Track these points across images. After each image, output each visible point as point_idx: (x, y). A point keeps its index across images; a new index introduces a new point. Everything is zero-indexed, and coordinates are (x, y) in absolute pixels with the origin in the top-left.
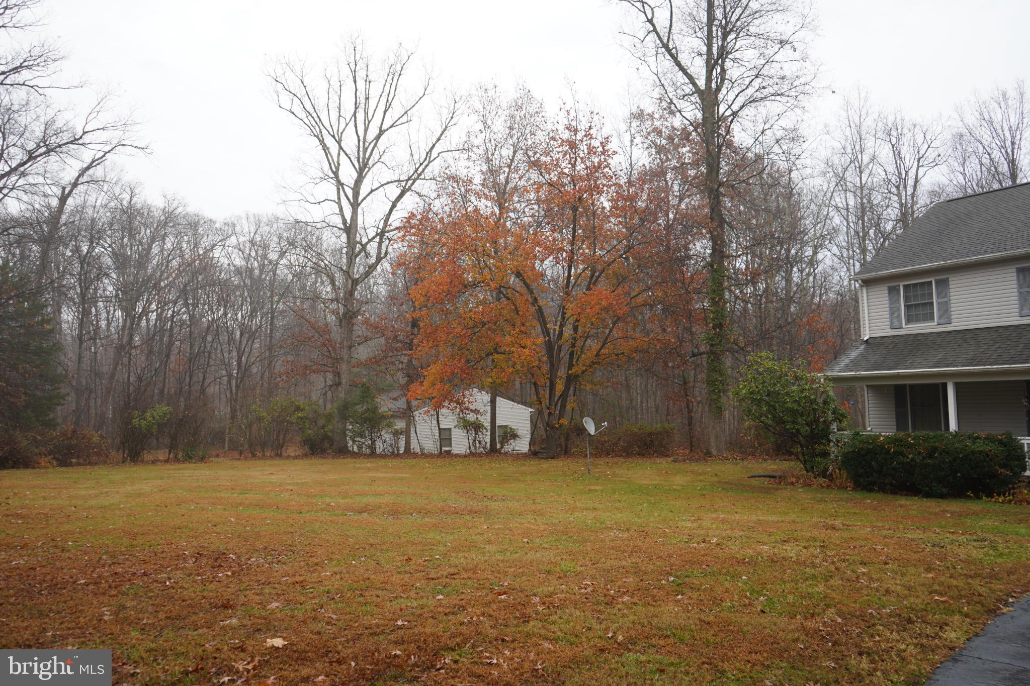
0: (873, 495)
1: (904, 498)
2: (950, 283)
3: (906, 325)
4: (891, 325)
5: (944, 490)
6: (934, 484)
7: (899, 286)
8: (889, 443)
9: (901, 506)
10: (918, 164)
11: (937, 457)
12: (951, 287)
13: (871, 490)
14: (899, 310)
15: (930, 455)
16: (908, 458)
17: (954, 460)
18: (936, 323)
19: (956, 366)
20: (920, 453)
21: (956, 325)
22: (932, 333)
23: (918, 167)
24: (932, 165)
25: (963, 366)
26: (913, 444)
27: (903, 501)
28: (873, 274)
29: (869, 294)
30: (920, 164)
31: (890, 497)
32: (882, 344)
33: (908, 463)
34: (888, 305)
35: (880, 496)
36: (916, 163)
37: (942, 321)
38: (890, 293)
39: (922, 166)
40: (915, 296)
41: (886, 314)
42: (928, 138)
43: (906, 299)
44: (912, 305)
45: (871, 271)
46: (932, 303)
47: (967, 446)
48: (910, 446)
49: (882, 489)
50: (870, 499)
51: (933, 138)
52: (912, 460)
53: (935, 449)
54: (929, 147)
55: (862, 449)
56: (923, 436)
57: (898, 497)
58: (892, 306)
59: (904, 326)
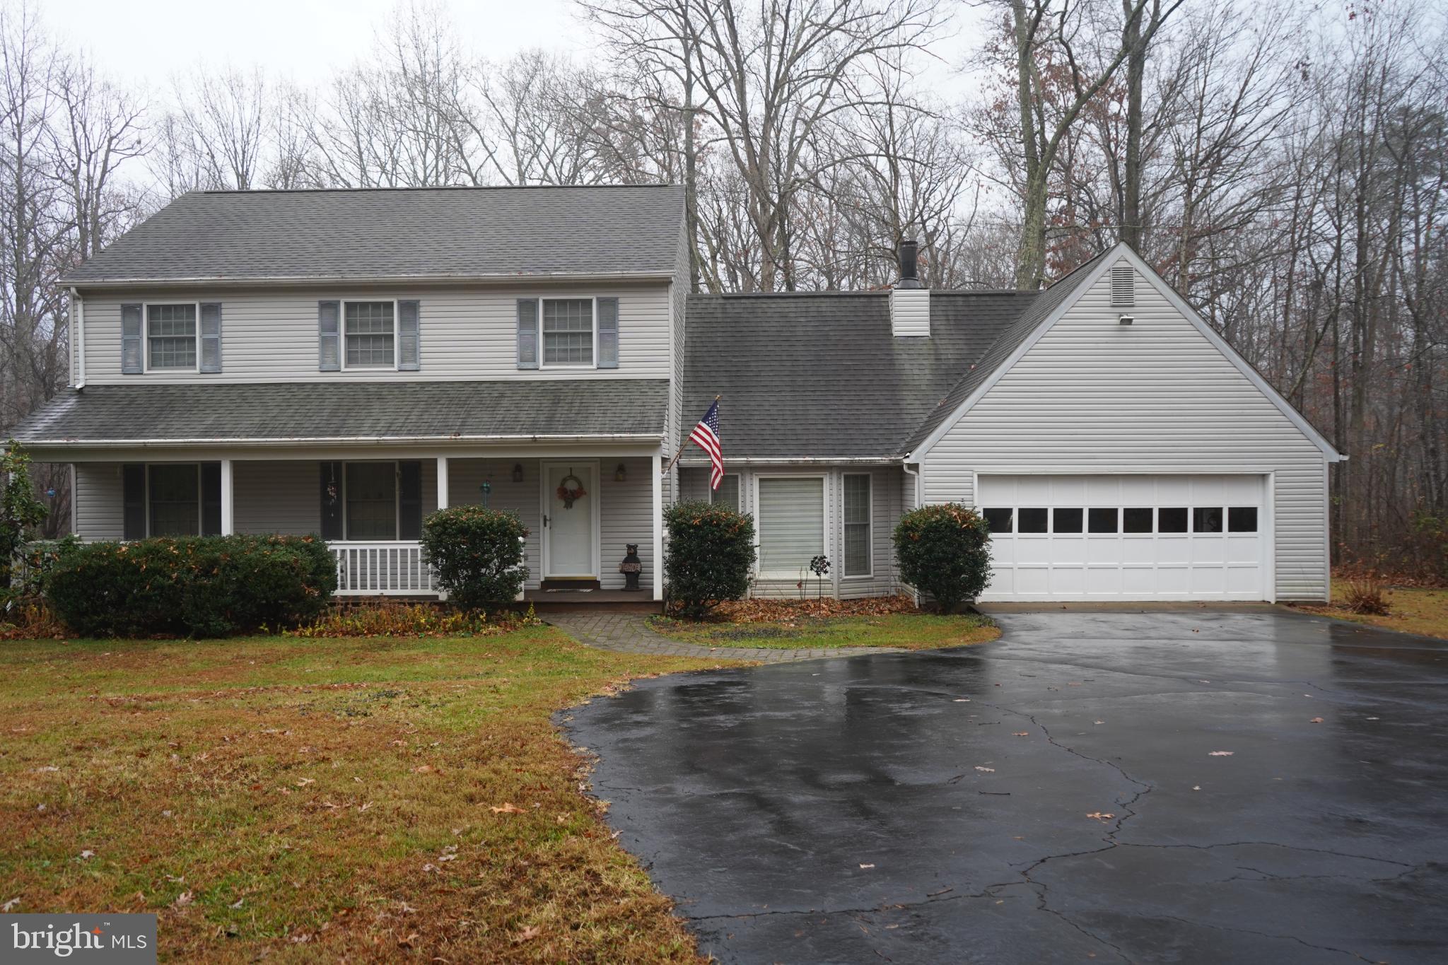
0: (110, 643)
1: (165, 643)
2: (223, 311)
3: (149, 369)
4: (125, 364)
5: (228, 626)
6: (213, 617)
7: (141, 306)
8: (138, 556)
9: (166, 656)
10: (109, 146)
11: (217, 575)
12: (224, 317)
13: (106, 636)
14: (138, 343)
15: (207, 573)
16: (170, 578)
17: (246, 577)
18: (198, 371)
19: (238, 436)
20: (190, 570)
21: (228, 376)
22: (191, 386)
23: (109, 150)
24: (128, 152)
25: (247, 436)
26: (177, 556)
27: (164, 648)
28: (99, 281)
29: (88, 313)
30: (112, 147)
31: (140, 644)
32: (109, 397)
33: (171, 586)
34: (119, 336)
35: (121, 644)
36: (106, 144)
37: (208, 368)
38: (124, 316)
39: (114, 150)
40: (167, 326)
41: (117, 349)
42: (127, 110)
43: (152, 328)
44: (159, 340)
45: (92, 275)
46: (194, 339)
47: (264, 555)
48: (170, 559)
49: (122, 633)
50: (110, 651)
51: (134, 113)
52: (178, 580)
53: (214, 563)
54: (127, 124)
55: (89, 566)
56: (193, 543)
57: (152, 643)
58: (127, 337)
59: (145, 371)
